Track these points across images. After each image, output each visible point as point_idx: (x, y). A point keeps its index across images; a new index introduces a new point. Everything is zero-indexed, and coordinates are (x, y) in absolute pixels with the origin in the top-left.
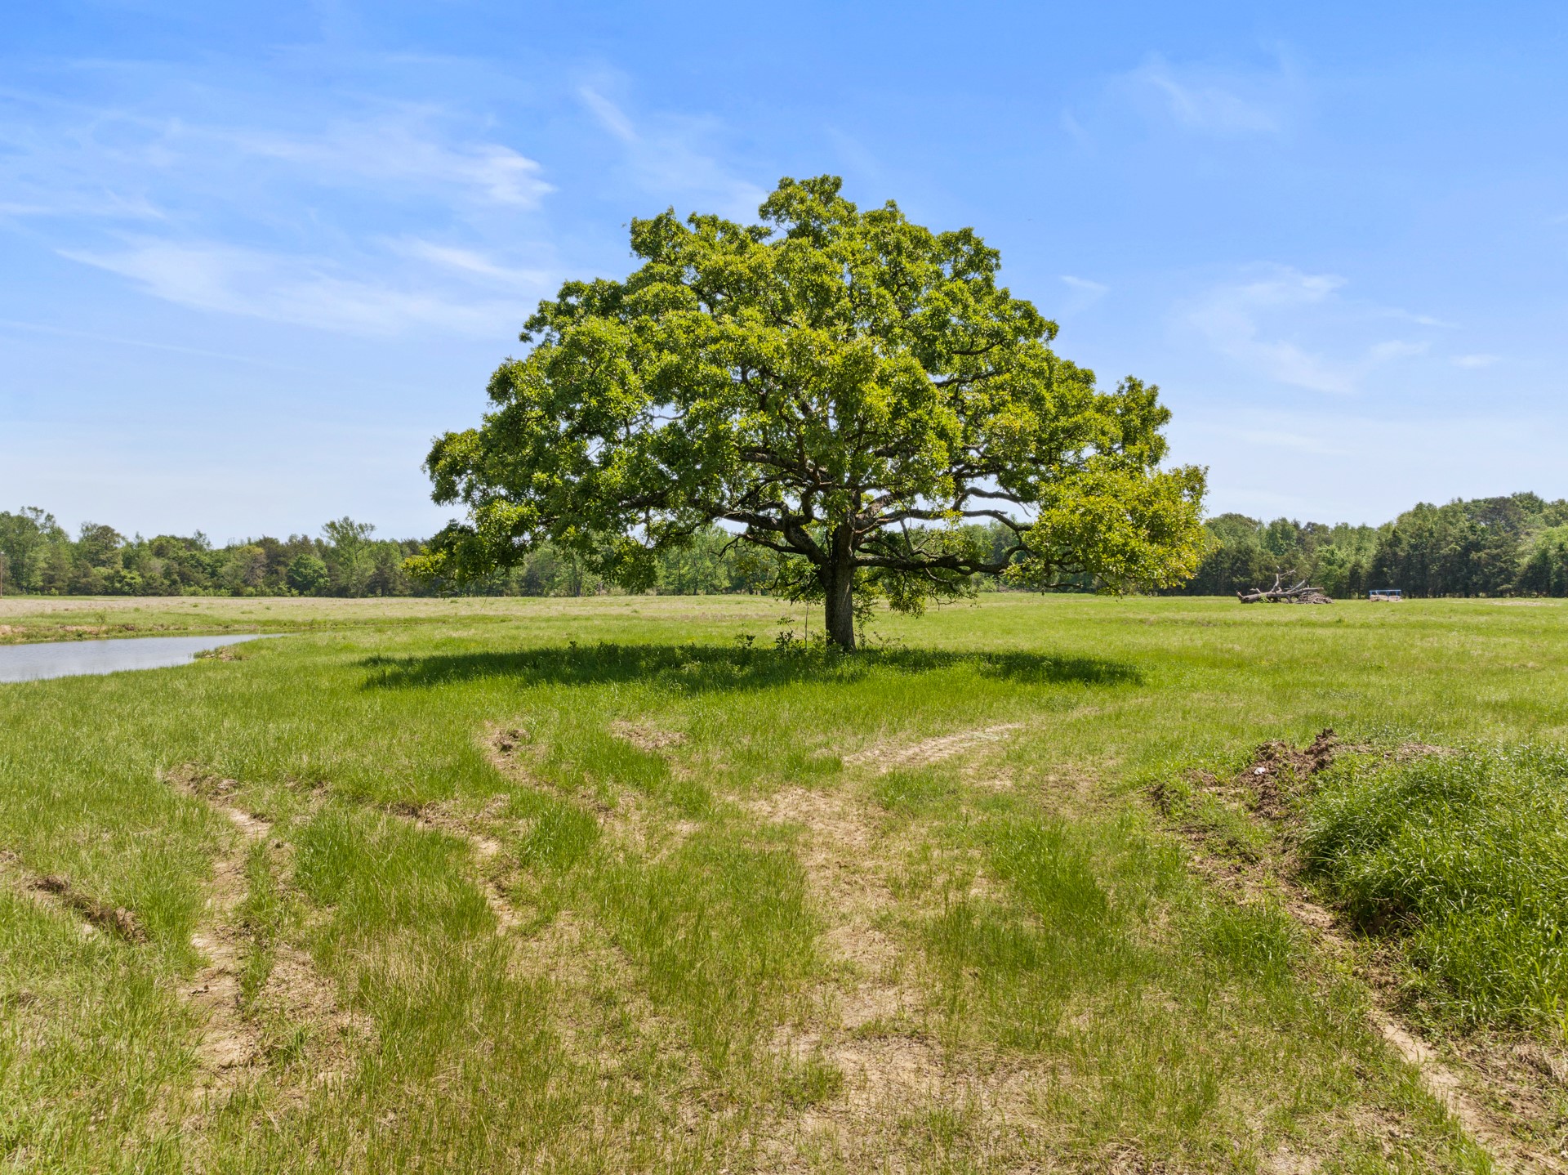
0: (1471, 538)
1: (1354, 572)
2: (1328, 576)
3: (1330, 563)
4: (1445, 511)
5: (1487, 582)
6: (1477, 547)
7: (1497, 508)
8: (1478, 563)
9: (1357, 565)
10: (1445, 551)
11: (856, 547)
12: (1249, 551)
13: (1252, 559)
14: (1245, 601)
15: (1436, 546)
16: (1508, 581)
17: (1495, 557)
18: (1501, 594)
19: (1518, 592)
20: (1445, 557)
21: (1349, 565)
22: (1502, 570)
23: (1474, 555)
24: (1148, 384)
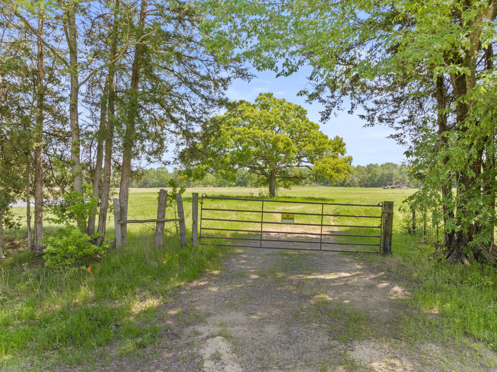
11: (276, 174)
14: (385, 188)
24: (340, 137)
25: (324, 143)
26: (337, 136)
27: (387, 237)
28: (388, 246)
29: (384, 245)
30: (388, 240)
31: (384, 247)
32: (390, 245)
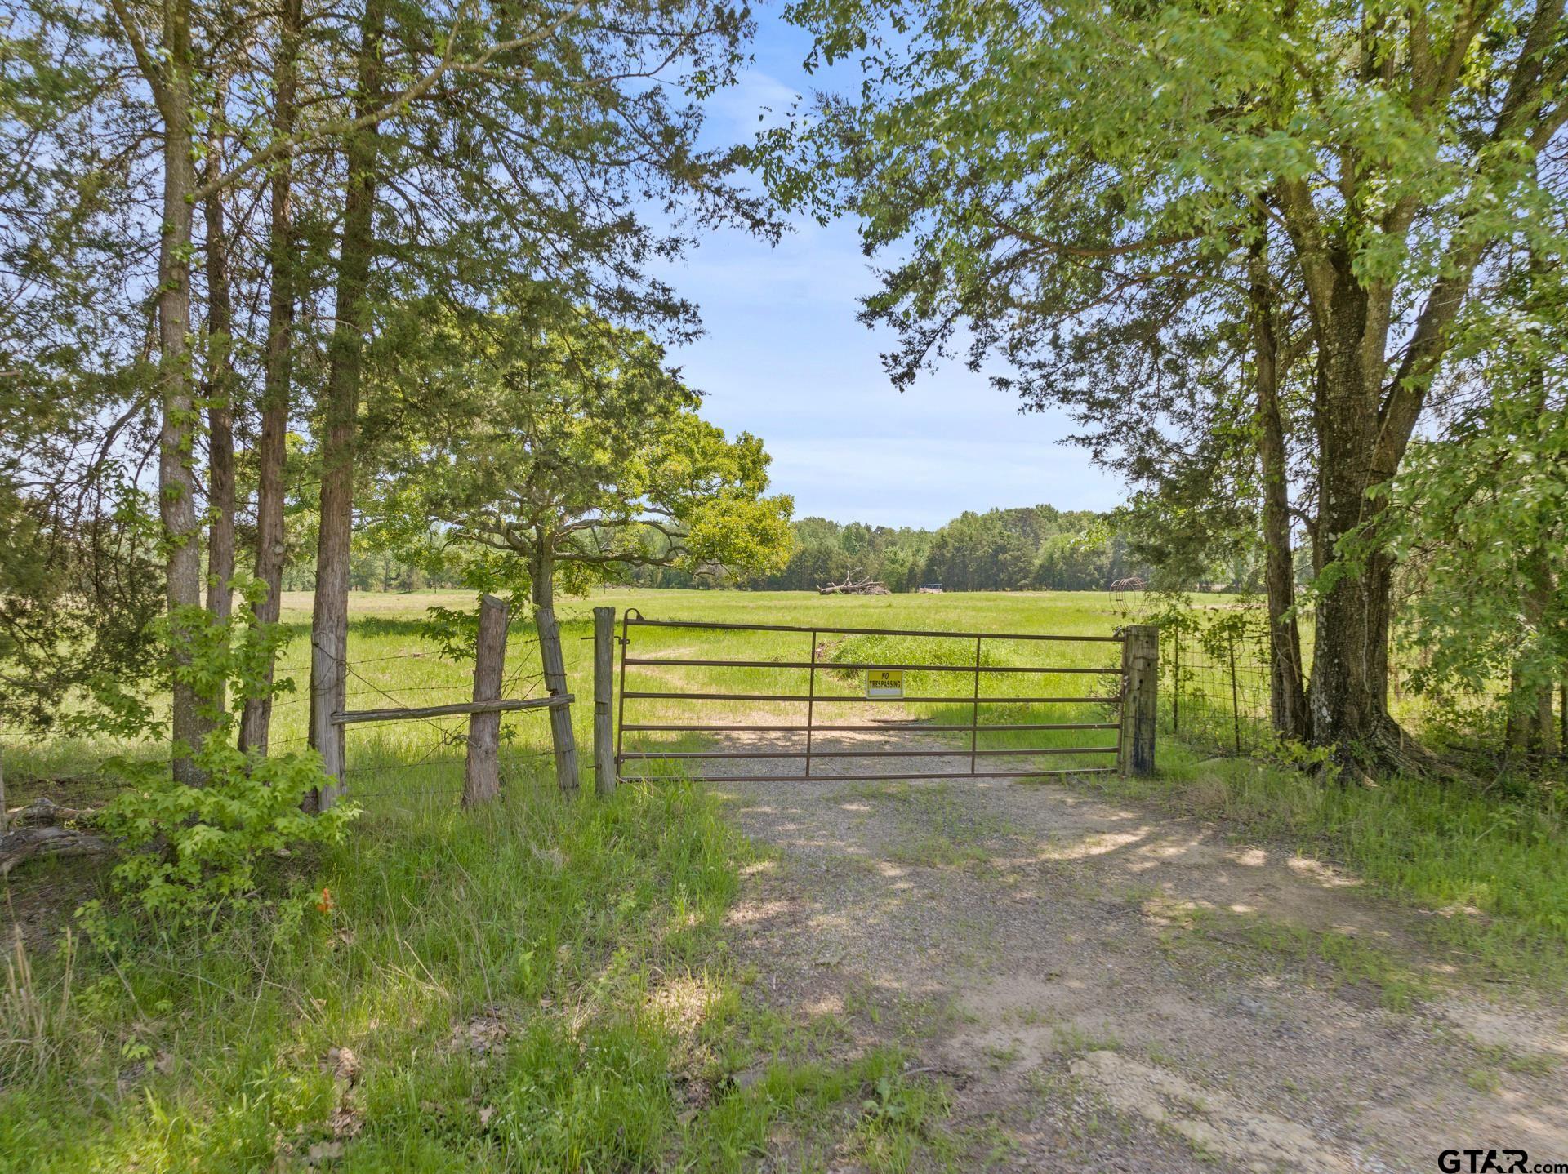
0: (1000, 542)
1: (912, 570)
2: (891, 574)
3: (893, 562)
4: (985, 519)
5: (1011, 578)
6: (1003, 549)
7: (1024, 517)
8: (1004, 564)
9: (915, 564)
10: (979, 553)
11: (555, 546)
12: (828, 552)
13: (830, 558)
14: (823, 593)
15: (974, 549)
16: (1025, 578)
17: (1017, 559)
18: (1021, 589)
19: (1033, 587)
20: (981, 558)
21: (908, 564)
22: (1021, 569)
23: (1001, 557)
24: (756, 438)
25: (716, 453)
26: (745, 433)
27: (1144, 727)
28: (1147, 750)
29: (1136, 750)
30: (1146, 735)
31: (1136, 755)
32: (1152, 747)
